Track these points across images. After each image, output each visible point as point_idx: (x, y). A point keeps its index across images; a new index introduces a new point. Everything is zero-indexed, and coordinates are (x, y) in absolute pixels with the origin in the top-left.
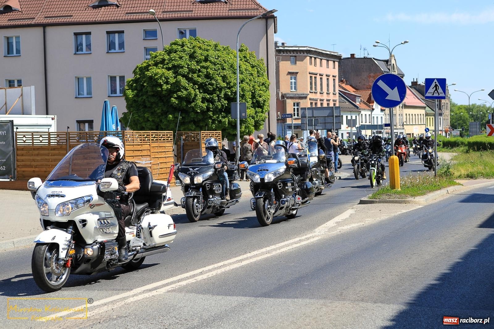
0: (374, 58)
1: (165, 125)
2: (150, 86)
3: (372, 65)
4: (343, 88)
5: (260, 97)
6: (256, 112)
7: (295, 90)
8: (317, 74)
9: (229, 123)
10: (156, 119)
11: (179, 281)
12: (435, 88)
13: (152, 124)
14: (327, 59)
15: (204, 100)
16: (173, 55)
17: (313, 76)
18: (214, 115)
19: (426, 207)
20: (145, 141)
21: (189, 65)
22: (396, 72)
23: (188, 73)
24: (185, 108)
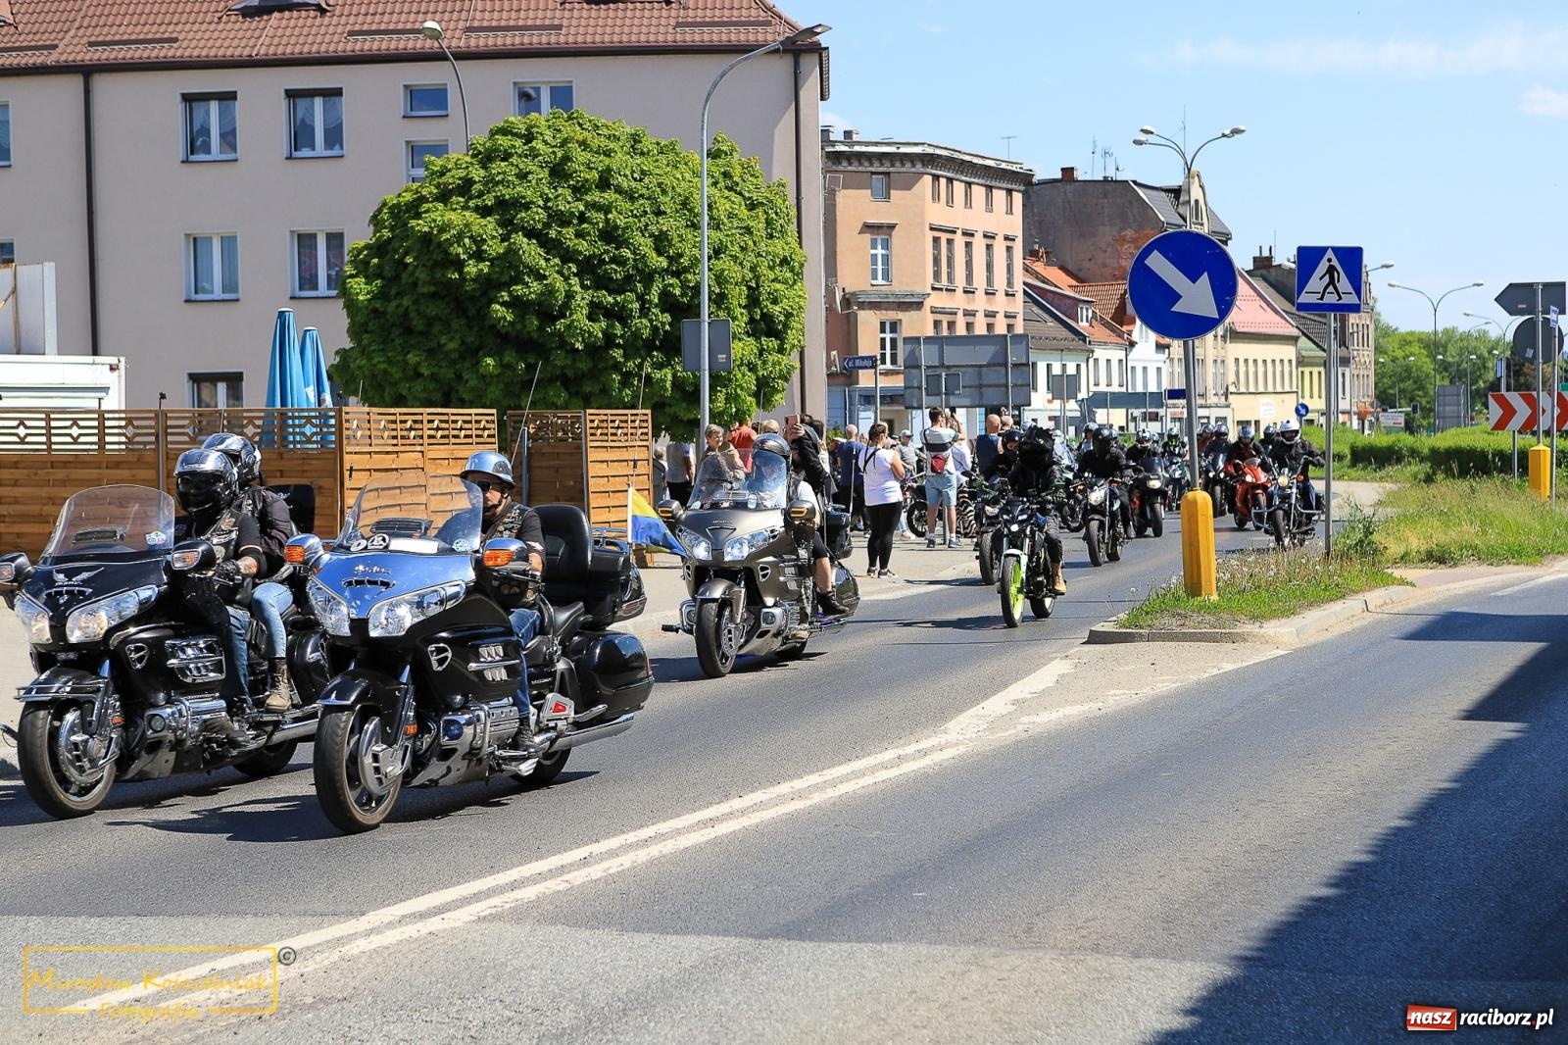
0: (1135, 182)
1: (472, 389)
2: (424, 266)
3: (1130, 202)
4: (1037, 276)
5: (775, 302)
6: (761, 352)
7: (884, 282)
8: (955, 232)
9: (677, 383)
10: (442, 370)
11: (513, 886)
12: (1327, 279)
13: (432, 386)
14: (988, 183)
15: (595, 310)
16: (498, 166)
17: (944, 237)
18: (625, 361)
19: (1298, 656)
20: (408, 442)
21: (548, 200)
22: (1206, 225)
23: (547, 225)
24: (535, 336)
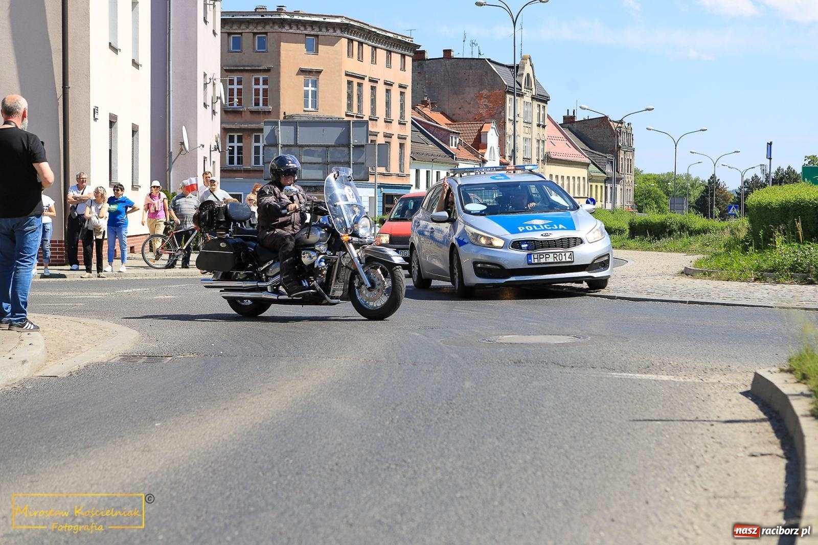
0: (489, 60)
3: (486, 72)
4: (425, 116)
7: (313, 110)
8: (363, 79)
14: (388, 48)
17: (356, 81)
22: (534, 90)
